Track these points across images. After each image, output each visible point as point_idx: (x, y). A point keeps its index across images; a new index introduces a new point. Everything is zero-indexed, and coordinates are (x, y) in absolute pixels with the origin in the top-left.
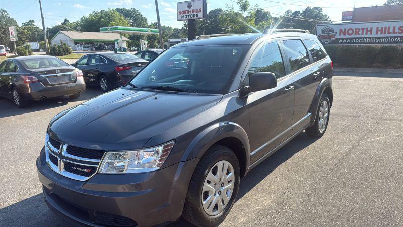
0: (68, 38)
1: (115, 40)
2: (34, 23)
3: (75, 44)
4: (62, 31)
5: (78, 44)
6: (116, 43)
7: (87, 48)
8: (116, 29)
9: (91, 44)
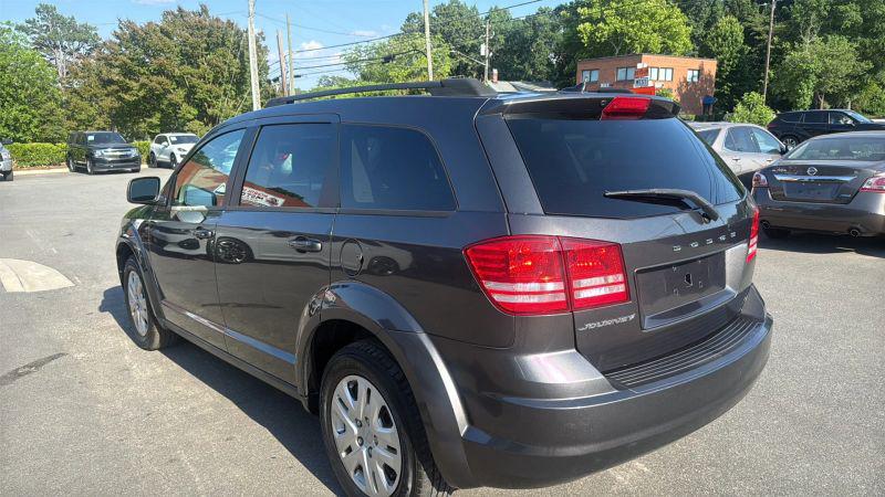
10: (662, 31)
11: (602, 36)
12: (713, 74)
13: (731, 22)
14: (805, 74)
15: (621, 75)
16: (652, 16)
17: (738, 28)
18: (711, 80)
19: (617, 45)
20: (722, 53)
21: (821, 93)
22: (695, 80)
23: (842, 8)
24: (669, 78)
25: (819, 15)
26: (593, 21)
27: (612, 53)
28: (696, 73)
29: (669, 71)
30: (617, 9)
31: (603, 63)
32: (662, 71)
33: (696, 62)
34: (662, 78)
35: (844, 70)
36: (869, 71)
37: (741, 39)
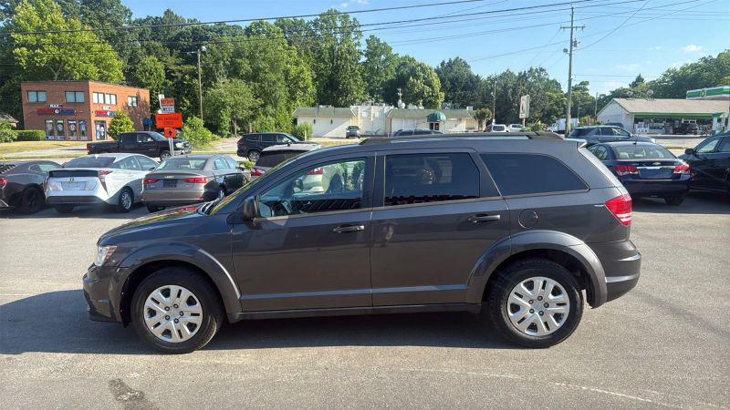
0: (624, 112)
1: (715, 115)
2: (587, 87)
3: (637, 121)
4: (616, 99)
5: (642, 121)
6: (715, 119)
7: (658, 128)
8: (721, 91)
9: (669, 120)
10: (97, 62)
11: (41, 61)
12: (148, 100)
13: (153, 61)
14: (223, 105)
15: (70, 97)
16: (89, 49)
17: (160, 66)
18: (146, 106)
19: (56, 70)
20: (150, 84)
21: (234, 119)
22: (135, 105)
23: (239, 61)
24: (114, 102)
25: (224, 64)
26: (30, 47)
27: (51, 77)
28: (134, 99)
29: (113, 97)
30: (53, 39)
31: (49, 86)
32: (107, 97)
33: (134, 91)
34: (108, 101)
35: (248, 105)
36: (262, 106)
37: (163, 74)
